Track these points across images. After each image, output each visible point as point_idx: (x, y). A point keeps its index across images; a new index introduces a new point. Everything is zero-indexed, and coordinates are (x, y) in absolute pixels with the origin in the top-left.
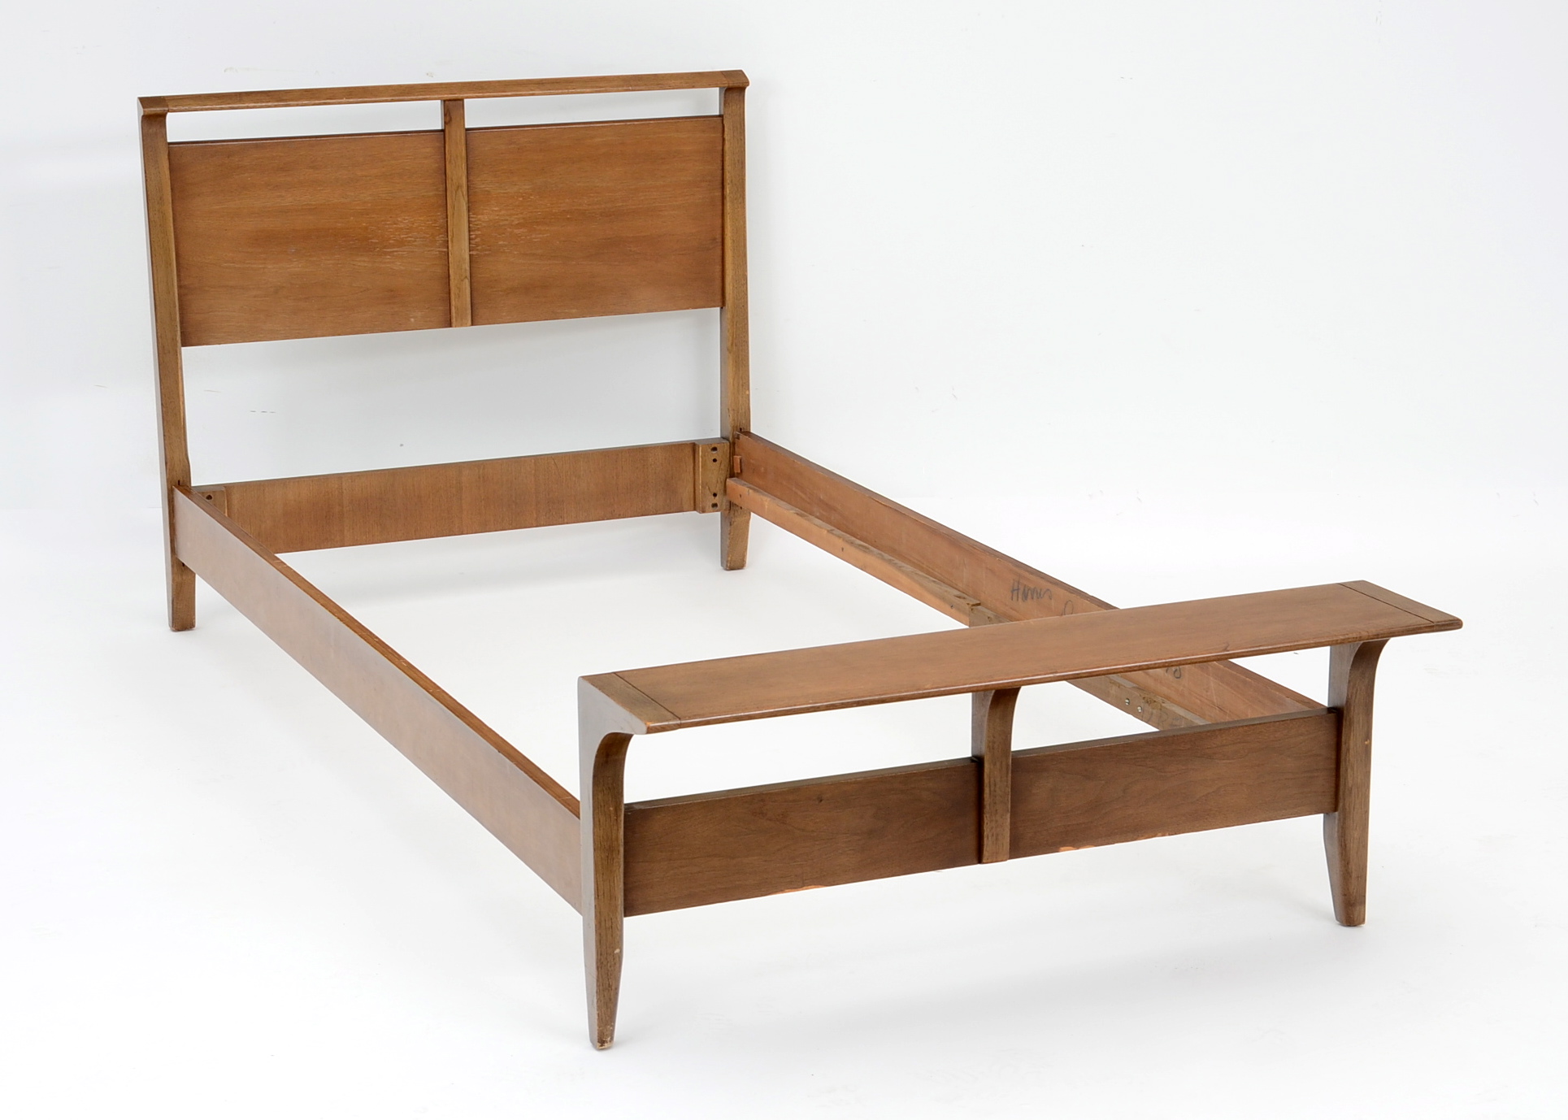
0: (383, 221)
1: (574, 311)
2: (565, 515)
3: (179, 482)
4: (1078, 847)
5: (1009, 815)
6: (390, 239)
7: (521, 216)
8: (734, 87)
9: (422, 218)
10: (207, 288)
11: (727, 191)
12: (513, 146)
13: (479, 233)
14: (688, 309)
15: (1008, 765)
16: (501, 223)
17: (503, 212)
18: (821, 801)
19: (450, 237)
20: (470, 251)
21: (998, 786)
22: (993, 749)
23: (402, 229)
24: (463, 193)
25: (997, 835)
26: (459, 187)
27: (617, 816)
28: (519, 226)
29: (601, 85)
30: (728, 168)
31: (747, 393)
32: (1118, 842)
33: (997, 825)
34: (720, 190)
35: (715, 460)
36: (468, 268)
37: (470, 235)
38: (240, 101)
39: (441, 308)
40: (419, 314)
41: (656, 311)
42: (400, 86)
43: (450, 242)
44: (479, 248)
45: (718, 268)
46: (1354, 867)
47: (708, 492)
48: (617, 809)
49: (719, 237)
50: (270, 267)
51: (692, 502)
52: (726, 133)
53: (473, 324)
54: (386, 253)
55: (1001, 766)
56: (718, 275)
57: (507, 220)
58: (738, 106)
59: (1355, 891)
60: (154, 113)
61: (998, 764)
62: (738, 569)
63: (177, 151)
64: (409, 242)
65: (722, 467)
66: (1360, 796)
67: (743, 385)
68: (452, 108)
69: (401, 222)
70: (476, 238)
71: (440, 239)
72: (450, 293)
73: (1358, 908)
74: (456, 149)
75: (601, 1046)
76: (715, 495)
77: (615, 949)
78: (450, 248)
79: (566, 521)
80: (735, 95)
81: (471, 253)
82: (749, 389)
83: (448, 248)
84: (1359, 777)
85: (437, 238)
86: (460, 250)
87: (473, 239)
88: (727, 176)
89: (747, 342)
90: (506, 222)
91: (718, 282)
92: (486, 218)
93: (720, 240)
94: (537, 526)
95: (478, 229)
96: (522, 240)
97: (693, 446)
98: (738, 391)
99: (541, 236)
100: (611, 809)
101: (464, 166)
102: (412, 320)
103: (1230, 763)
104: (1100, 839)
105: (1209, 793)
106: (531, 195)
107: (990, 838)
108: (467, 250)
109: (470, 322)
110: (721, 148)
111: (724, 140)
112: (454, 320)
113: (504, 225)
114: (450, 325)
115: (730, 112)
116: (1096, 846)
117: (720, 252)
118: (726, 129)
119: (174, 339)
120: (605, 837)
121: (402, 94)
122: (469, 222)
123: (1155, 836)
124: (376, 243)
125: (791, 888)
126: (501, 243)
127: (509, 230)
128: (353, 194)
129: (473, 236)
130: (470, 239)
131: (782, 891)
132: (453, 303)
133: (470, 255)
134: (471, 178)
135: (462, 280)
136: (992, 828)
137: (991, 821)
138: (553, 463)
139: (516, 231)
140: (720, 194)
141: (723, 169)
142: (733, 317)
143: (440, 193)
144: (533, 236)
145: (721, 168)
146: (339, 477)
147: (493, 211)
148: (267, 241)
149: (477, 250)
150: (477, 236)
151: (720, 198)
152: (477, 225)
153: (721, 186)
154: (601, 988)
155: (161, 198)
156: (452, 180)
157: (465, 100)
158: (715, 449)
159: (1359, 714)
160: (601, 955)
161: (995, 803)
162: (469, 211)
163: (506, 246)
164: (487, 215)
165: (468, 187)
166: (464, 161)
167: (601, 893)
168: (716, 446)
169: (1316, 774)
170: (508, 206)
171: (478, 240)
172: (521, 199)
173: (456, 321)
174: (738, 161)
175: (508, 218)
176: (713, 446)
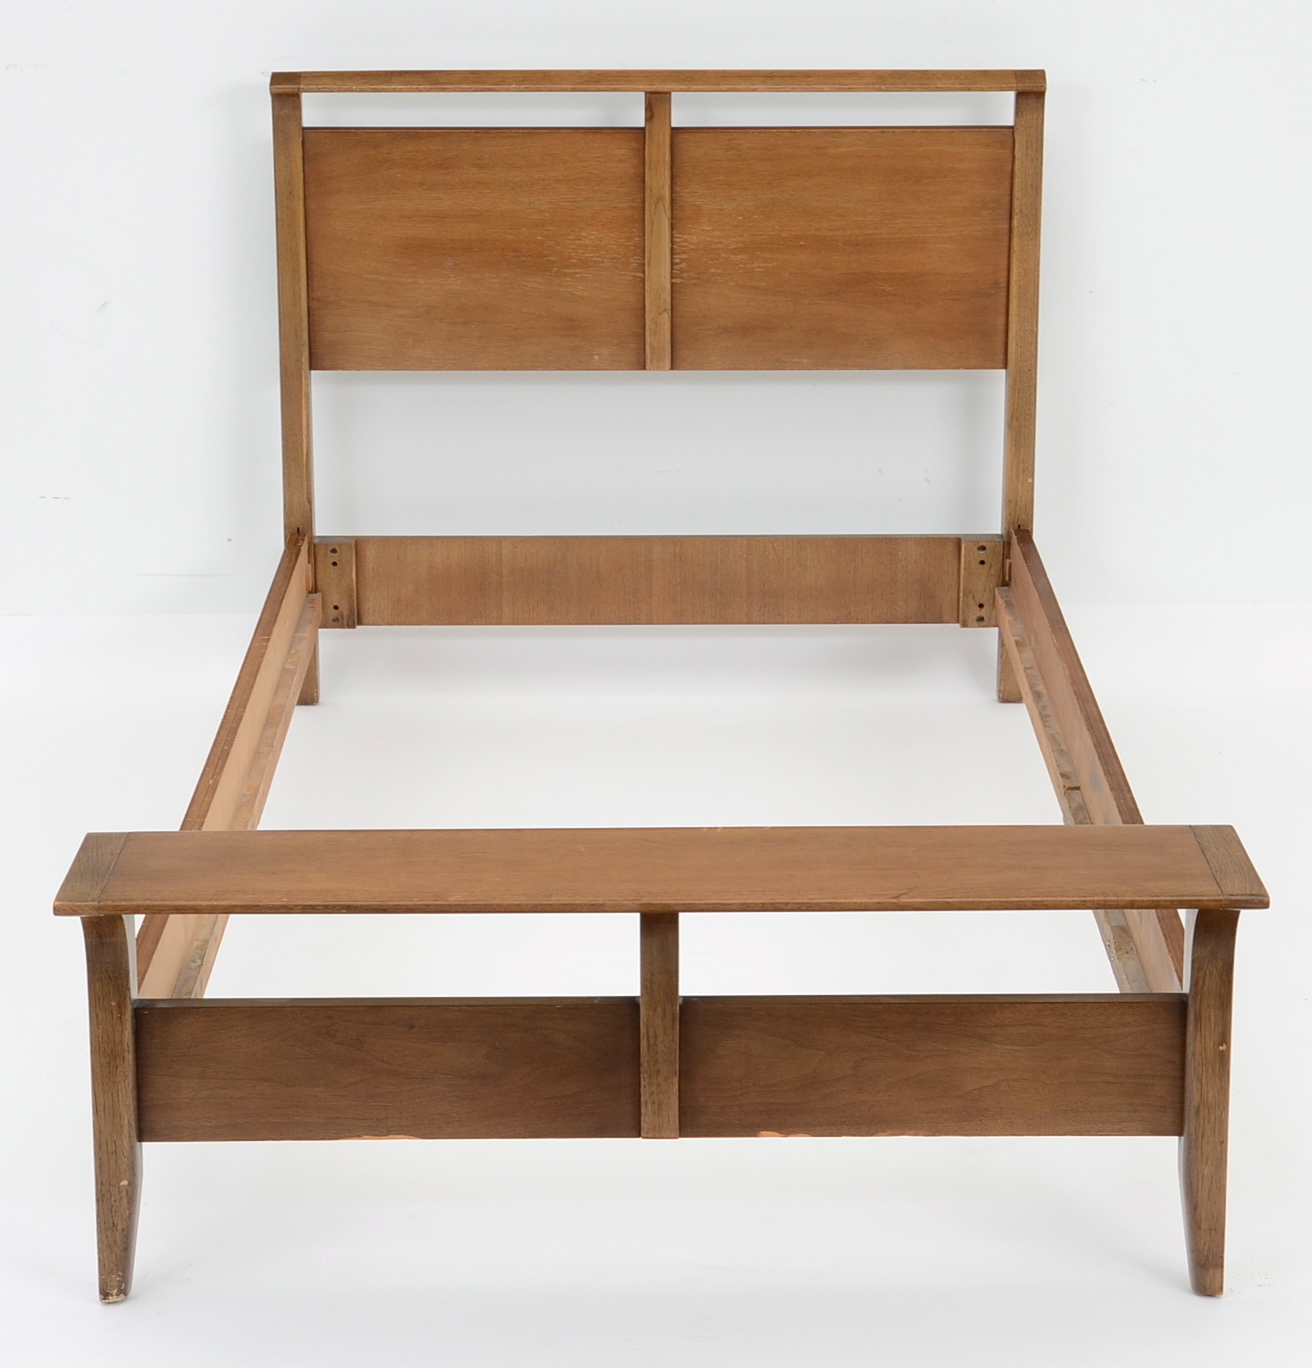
0: (562, 235)
1: (805, 361)
2: (785, 614)
3: (298, 529)
4: (787, 1134)
5: (676, 1079)
6: (572, 257)
7: (739, 238)
8: (1030, 90)
9: (612, 235)
10: (344, 303)
11: (1015, 223)
12: (732, 152)
13: (686, 256)
14: (958, 368)
15: (673, 1014)
16: (714, 247)
17: (717, 233)
18: (412, 1028)
19: (647, 260)
20: (672, 278)
21: (660, 1039)
22: (652, 989)
23: (587, 245)
24: (664, 207)
25: (660, 1104)
26: (660, 199)
27: (121, 1013)
28: (737, 251)
29: (845, 82)
30: (1017, 194)
31: (1030, 481)
32: (846, 1135)
33: (661, 1090)
34: (1007, 221)
35: (982, 562)
36: (669, 300)
37: (672, 259)
38: (389, 82)
39: (634, 346)
40: (605, 351)
41: (915, 368)
42: (591, 72)
43: (646, 267)
44: (685, 275)
45: (1001, 320)
46: (1203, 1216)
47: (972, 601)
48: (121, 1006)
49: (1003, 280)
50: (422, 282)
51: (955, 612)
52: (1016, 150)
53: (672, 368)
54: (566, 275)
55: (664, 1013)
56: (1001, 327)
57: (722, 243)
58: (1035, 116)
59: (1206, 1248)
60: (287, 90)
61: (659, 1010)
62: (1014, 702)
63: (314, 138)
64: (595, 262)
65: (992, 571)
66: (1213, 1119)
67: (1023, 471)
68: (657, 103)
69: (585, 237)
70: (680, 263)
71: (634, 262)
72: (644, 329)
73: (1211, 1271)
74: (659, 151)
75: (105, 1299)
76: (981, 606)
77: (121, 1180)
78: (646, 273)
79: (786, 620)
80: (1031, 101)
81: (674, 281)
82: (1033, 476)
83: (644, 273)
84: (1210, 1094)
85: (631, 260)
86: (659, 276)
87: (676, 264)
88: (1016, 203)
89: (1033, 416)
90: (720, 246)
91: (1000, 337)
92: (694, 239)
93: (1005, 285)
94: (748, 623)
95: (684, 253)
96: (741, 268)
97: (958, 541)
98: (1018, 477)
99: (765, 265)
100: (113, 1003)
101: (667, 172)
102: (596, 357)
103: (1016, 1050)
104: (819, 1128)
105: (983, 1087)
106: (754, 214)
107: (650, 1106)
108: (668, 277)
109: (668, 365)
110: (1010, 167)
111: (1014, 157)
112: (648, 361)
113: (717, 249)
114: (644, 368)
115: (1023, 123)
116: (813, 1136)
117: (1004, 300)
118: (1016, 144)
119: (299, 361)
120: (105, 1038)
121: (587, 82)
122: (672, 243)
123: (903, 1134)
124: (553, 262)
125: (372, 1135)
126: (713, 270)
127: (723, 255)
128: (526, 200)
129: (678, 261)
130: (672, 264)
131: (359, 1137)
132: (648, 340)
133: (672, 283)
134: (677, 189)
135: (660, 314)
136: (652, 1093)
137: (651, 1084)
138: (771, 546)
139: (733, 257)
140: (1007, 226)
141: (1011, 195)
142: (1015, 382)
143: (638, 205)
144: (755, 265)
145: (1009, 192)
146: (499, 540)
147: (703, 230)
148: (419, 252)
149: (682, 278)
150: (682, 260)
151: (1007, 231)
152: (683, 247)
153: (1008, 216)
154: (103, 1226)
155: (290, 193)
156: (651, 190)
157: (673, 94)
158: (983, 548)
159: (1208, 1007)
160: (102, 1184)
161: (656, 1061)
162: (672, 229)
163: (720, 275)
164: (694, 237)
165: (672, 200)
166: (668, 166)
167: (100, 1108)
168: (984, 544)
169: (1151, 1082)
170: (723, 225)
171: (683, 265)
172: (741, 218)
173: (651, 362)
174: (1032, 185)
175: (721, 240)
176: (980, 544)
